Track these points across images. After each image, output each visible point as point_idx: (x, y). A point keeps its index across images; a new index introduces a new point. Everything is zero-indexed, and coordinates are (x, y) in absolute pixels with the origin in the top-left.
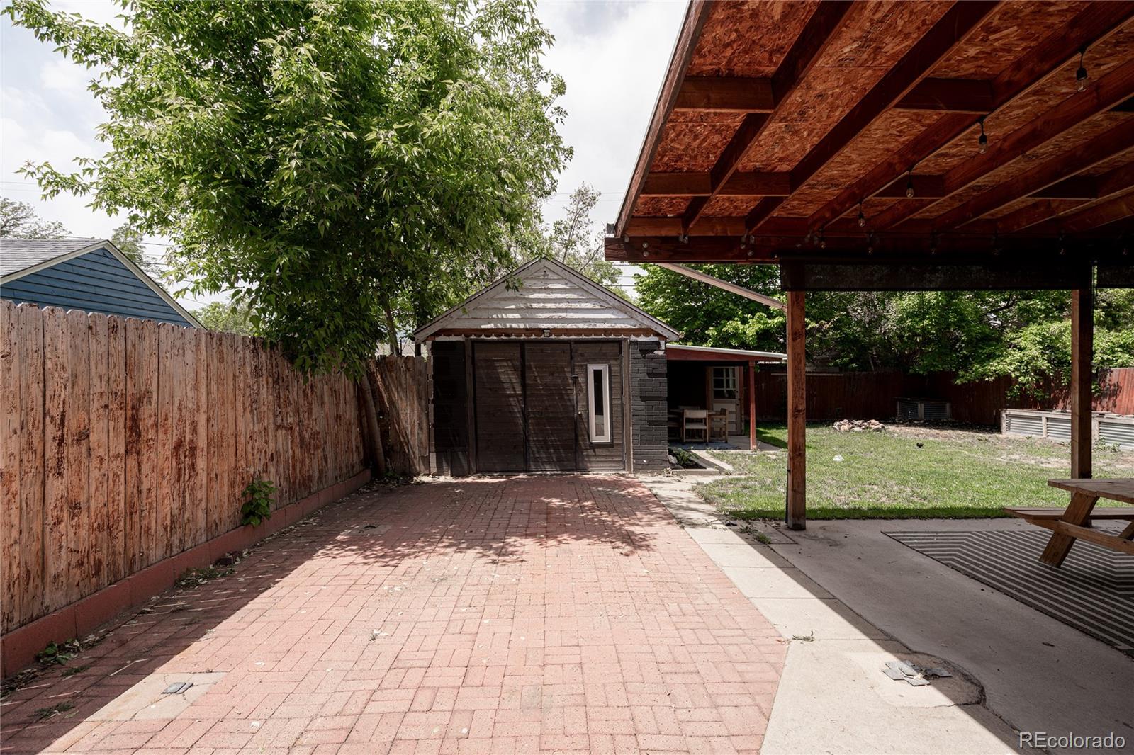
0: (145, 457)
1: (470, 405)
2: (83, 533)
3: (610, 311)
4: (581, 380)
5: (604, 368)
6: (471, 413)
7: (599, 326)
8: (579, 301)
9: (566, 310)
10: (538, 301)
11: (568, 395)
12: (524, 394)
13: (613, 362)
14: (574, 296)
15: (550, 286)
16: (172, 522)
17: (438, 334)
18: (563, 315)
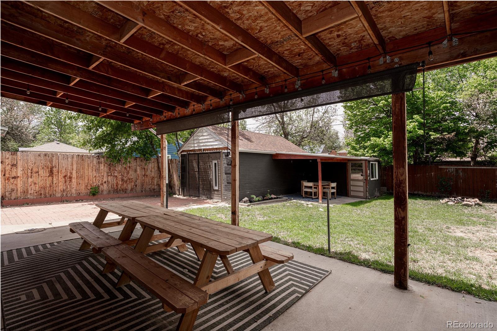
0: (55, 177)
1: (188, 174)
2: (37, 188)
3: (217, 141)
4: (211, 166)
5: (216, 162)
6: (188, 177)
7: (215, 147)
8: (210, 139)
9: (207, 142)
10: (201, 139)
11: (208, 172)
12: (199, 171)
13: (219, 160)
14: (209, 137)
15: (204, 134)
16: (63, 190)
17: (182, 152)
18: (206, 144)
